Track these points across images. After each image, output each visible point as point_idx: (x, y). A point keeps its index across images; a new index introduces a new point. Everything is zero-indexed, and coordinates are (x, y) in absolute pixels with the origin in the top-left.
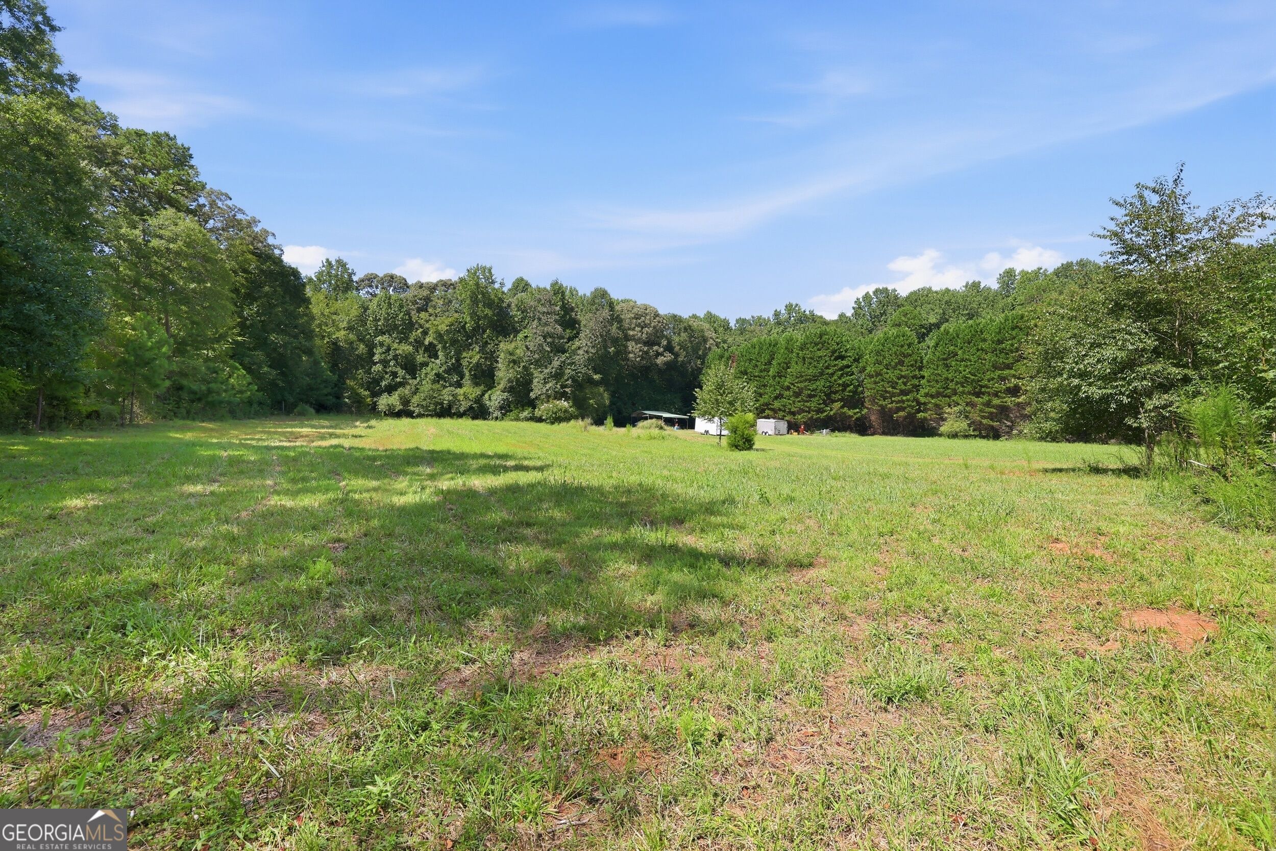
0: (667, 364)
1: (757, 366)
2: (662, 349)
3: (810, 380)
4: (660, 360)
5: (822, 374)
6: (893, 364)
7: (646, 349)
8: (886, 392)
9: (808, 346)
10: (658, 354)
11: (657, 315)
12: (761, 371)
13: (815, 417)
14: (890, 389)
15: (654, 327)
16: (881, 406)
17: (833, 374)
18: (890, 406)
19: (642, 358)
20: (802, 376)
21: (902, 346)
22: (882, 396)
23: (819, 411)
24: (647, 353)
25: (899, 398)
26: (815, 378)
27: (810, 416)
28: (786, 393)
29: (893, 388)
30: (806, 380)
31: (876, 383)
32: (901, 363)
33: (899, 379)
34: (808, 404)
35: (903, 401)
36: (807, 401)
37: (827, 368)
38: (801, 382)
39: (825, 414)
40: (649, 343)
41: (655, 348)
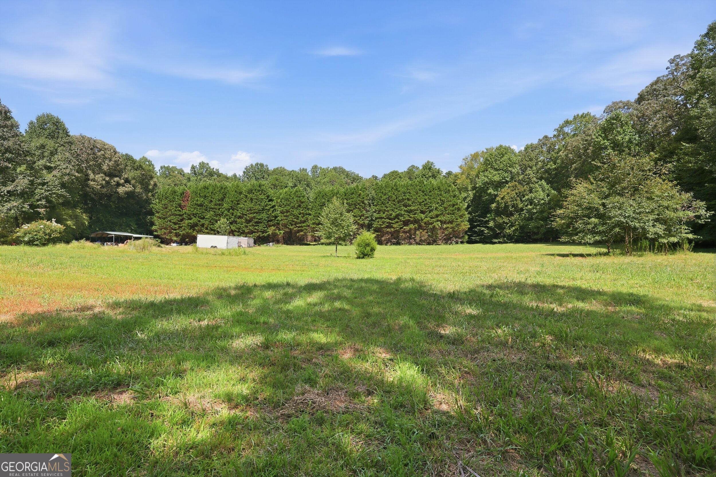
0: (127, 193)
1: (211, 201)
2: (122, 181)
3: (257, 213)
4: (121, 190)
5: (263, 209)
6: (296, 206)
7: (107, 179)
8: (293, 221)
9: (254, 191)
10: (118, 185)
11: (115, 152)
12: (216, 205)
13: (261, 235)
14: (295, 220)
15: (115, 161)
16: (290, 229)
17: (269, 210)
18: (295, 229)
19: (103, 187)
20: (250, 210)
21: (300, 197)
22: (290, 223)
23: (263, 232)
24: (108, 183)
25: (300, 225)
26: (259, 212)
27: (258, 235)
28: (239, 220)
29: (297, 219)
30: (254, 213)
31: (286, 216)
32: (300, 206)
33: (300, 214)
34: (257, 227)
35: (302, 227)
36: (256, 226)
37: (266, 206)
38: (251, 214)
39: (268, 234)
40: (111, 175)
41: (116, 179)
